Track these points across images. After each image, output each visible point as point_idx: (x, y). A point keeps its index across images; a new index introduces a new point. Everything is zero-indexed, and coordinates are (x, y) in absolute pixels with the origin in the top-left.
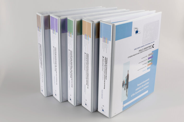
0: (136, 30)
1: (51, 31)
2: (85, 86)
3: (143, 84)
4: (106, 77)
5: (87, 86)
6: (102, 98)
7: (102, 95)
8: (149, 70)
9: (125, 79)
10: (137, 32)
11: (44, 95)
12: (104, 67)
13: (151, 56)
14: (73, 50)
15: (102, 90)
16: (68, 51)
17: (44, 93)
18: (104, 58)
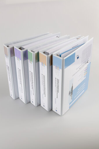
0: (77, 57)
1: (16, 58)
2: (43, 95)
3: (81, 88)
4: (58, 91)
5: (44, 95)
6: (56, 103)
7: (56, 101)
8: (85, 77)
9: (70, 90)
10: (78, 58)
11: (13, 98)
12: (57, 85)
13: (86, 68)
14: (33, 72)
15: (55, 99)
16: (29, 72)
17: (13, 97)
18: (57, 79)
